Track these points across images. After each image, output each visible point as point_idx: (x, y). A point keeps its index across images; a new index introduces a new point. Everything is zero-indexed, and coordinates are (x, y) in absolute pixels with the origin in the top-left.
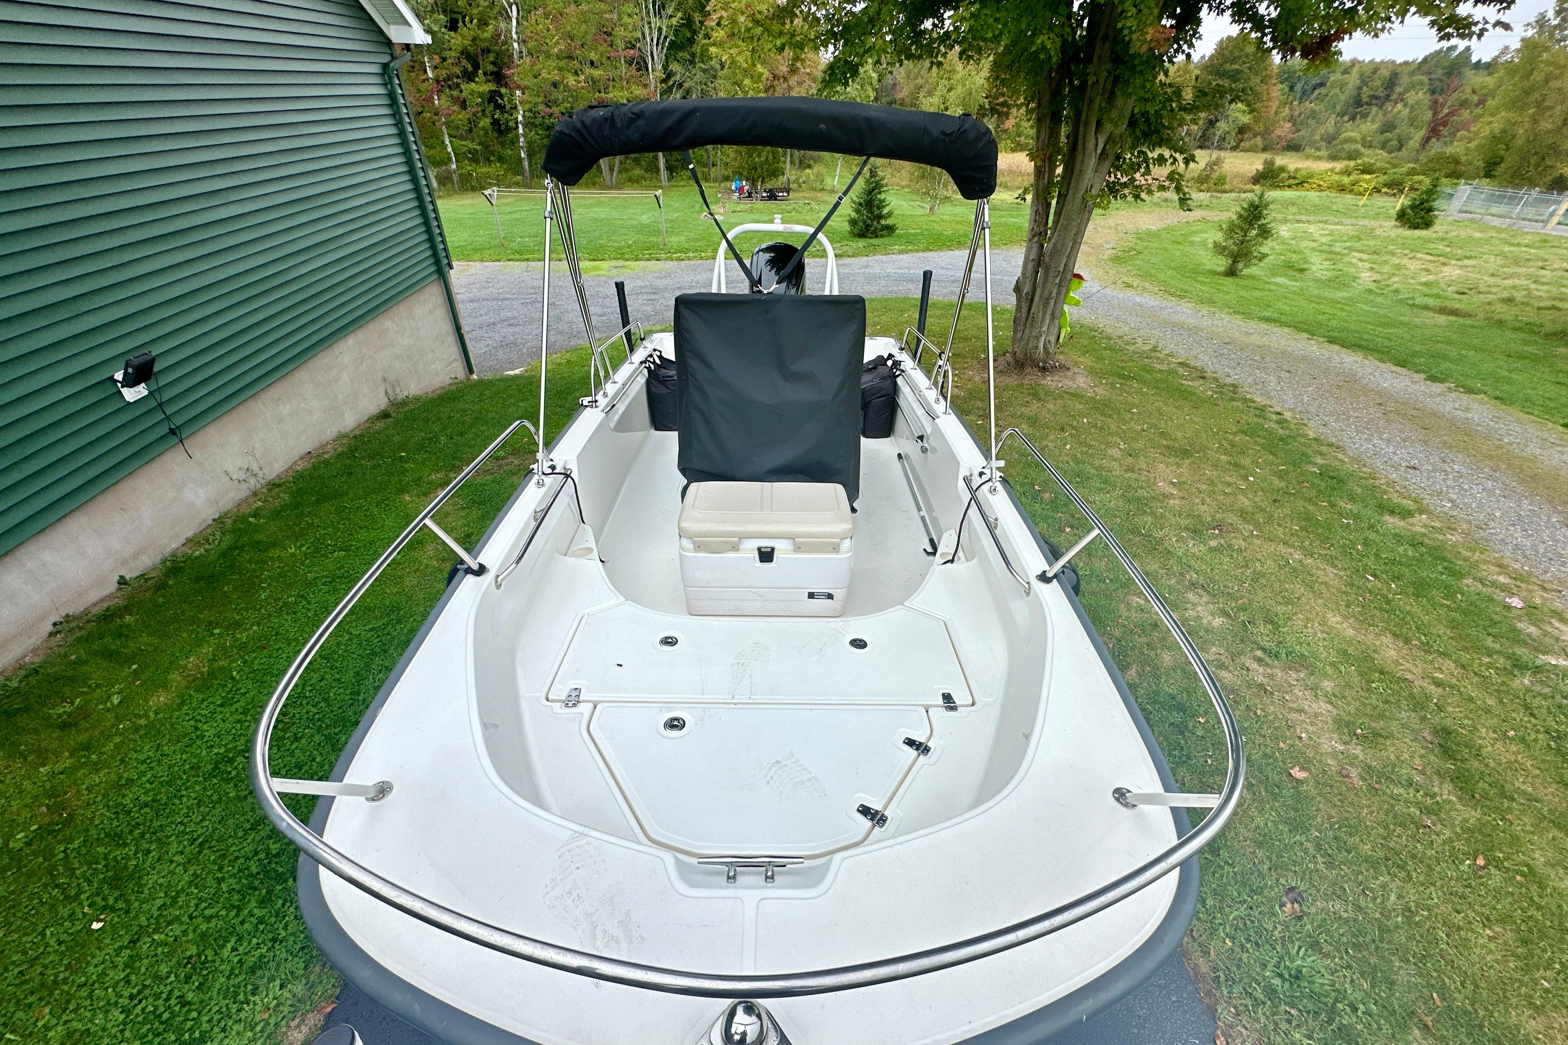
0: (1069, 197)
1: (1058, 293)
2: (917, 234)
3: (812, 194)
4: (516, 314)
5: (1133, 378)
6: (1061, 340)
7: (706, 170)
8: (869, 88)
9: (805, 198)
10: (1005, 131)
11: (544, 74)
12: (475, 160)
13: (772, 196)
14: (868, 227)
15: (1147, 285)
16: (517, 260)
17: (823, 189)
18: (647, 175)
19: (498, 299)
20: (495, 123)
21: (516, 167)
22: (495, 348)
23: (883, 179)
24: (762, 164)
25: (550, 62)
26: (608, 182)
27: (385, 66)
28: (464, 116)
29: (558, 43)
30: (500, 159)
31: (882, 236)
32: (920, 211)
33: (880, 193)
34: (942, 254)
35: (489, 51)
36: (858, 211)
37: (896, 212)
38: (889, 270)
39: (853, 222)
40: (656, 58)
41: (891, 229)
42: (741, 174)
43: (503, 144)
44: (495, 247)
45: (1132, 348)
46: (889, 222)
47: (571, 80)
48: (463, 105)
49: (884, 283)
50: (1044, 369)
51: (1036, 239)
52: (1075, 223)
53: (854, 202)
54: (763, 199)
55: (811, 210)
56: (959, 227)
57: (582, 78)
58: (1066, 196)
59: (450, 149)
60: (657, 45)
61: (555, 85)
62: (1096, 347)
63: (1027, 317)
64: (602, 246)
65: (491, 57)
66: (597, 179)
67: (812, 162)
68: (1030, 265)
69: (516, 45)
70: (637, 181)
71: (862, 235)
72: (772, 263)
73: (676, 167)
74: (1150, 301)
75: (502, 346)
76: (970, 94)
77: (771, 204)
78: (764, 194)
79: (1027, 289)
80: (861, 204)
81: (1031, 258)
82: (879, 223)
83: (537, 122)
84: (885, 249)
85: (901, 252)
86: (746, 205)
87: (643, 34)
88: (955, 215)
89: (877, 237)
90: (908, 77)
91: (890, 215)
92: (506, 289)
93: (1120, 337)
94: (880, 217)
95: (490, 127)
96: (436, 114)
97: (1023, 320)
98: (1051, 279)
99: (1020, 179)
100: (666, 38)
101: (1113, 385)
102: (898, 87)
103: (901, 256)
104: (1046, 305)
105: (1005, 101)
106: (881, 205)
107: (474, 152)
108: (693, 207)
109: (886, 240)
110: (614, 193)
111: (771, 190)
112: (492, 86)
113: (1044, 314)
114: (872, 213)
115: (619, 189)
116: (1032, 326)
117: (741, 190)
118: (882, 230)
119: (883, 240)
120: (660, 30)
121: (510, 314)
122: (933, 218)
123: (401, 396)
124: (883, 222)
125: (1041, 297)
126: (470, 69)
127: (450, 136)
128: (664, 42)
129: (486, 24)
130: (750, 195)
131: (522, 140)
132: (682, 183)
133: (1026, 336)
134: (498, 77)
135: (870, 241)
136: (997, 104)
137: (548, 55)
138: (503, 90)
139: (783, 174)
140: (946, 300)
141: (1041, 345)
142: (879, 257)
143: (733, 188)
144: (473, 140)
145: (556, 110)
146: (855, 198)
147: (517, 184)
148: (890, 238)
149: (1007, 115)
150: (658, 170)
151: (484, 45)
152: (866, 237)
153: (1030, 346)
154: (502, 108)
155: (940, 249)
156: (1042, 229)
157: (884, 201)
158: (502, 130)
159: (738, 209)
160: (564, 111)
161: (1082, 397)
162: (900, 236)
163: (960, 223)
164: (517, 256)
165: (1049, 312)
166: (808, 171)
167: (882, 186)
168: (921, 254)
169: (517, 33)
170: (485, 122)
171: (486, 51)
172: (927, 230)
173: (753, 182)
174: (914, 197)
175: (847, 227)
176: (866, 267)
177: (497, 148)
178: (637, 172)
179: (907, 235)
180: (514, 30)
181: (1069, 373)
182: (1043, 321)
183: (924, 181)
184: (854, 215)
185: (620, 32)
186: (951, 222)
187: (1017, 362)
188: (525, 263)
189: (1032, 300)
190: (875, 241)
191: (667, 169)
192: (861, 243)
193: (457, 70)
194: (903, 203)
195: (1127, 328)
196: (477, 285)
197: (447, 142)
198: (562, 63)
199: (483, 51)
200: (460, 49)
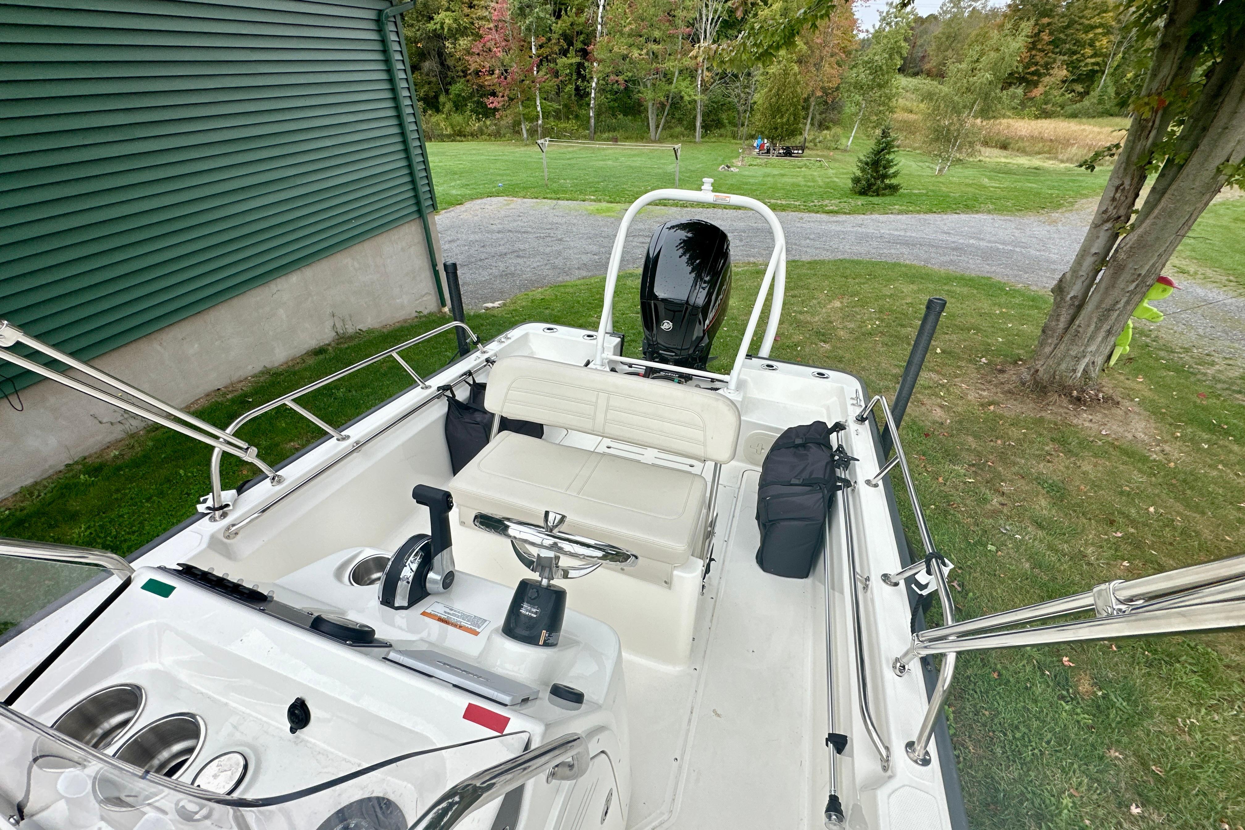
0: (1189, 169)
1: (1127, 303)
2: (921, 195)
3: (826, 153)
4: (527, 246)
5: (1227, 433)
6: (1112, 362)
7: (736, 129)
8: (897, 57)
9: (818, 156)
10: (1032, 99)
11: (616, 49)
12: (558, 117)
13: (788, 153)
14: (870, 186)
15: (1209, 272)
16: (551, 199)
17: (836, 148)
18: (685, 132)
19: (519, 232)
20: (577, 89)
21: (584, 123)
22: (496, 277)
23: (893, 141)
24: (783, 124)
25: (622, 40)
26: (653, 138)
27: (380, 12)
28: (555, 82)
29: (630, 23)
30: (577, 117)
31: (884, 195)
32: (928, 172)
33: (889, 153)
34: (945, 217)
35: (581, 33)
36: (863, 170)
37: (903, 172)
38: (884, 231)
39: (856, 180)
40: (708, 34)
41: (894, 189)
42: (762, 133)
43: (580, 106)
44: (542, 186)
45: (1210, 371)
46: (894, 181)
47: (635, 53)
48: (556, 74)
49: (875, 244)
50: (1078, 400)
51: (1108, 225)
52: (1188, 208)
53: (860, 161)
54: (779, 155)
55: (821, 167)
56: (970, 189)
57: (645, 51)
58: (1181, 167)
59: (539, 109)
60: (711, 24)
61: (624, 57)
62: (1152, 362)
63: (1066, 329)
64: (624, 190)
65: (582, 38)
66: (646, 135)
67: (831, 125)
68: (1089, 261)
69: (599, 27)
70: (677, 137)
71: (864, 191)
72: (688, 246)
73: (712, 126)
74: (1215, 294)
75: (501, 276)
76: (1003, 59)
77: (787, 160)
78: (781, 151)
79: (1075, 291)
80: (867, 164)
81: (1094, 250)
82: (882, 182)
83: (608, 89)
84: (884, 208)
85: (900, 212)
86: (763, 159)
87: (701, 15)
88: (966, 178)
89: (878, 195)
90: (939, 49)
91: (895, 175)
92: (531, 223)
93: (1187, 350)
94: (885, 176)
95: (573, 92)
96: (533, 82)
97: (1060, 331)
98: (1121, 283)
99: (1041, 145)
100: (719, 18)
101: (1194, 441)
102: (926, 60)
103: (900, 217)
104: (1104, 318)
105: (1037, 70)
106: (889, 164)
107: (558, 112)
108: (716, 159)
109: (887, 199)
110: (656, 146)
111: (788, 147)
112: (578, 60)
113: (1097, 329)
114: (877, 172)
115: (661, 143)
116: (1073, 342)
117: (761, 147)
118: (885, 189)
119: (884, 199)
120: (716, 11)
121: (522, 247)
122: (941, 179)
123: (351, 330)
124: (887, 181)
125: (1098, 307)
126: (566, 47)
127: (541, 98)
128: (717, 22)
129: (583, 12)
130: (768, 151)
131: (592, 102)
132: (713, 140)
133: (1059, 353)
134: (585, 53)
135: (871, 199)
136: (1029, 73)
137: (622, 34)
138: (586, 64)
139: (801, 134)
140: (942, 271)
141: (1081, 368)
142: (875, 216)
143: (755, 145)
144: (559, 102)
145: (620, 78)
146: (862, 158)
147: (585, 137)
148: (892, 198)
149: (1036, 84)
150: (695, 130)
151: (577, 29)
152: (867, 195)
153: (1063, 366)
154: (584, 78)
155: (944, 212)
156: (1122, 212)
157: (892, 161)
158: (581, 94)
159: (755, 163)
160: (627, 79)
161: (1145, 459)
162: (902, 196)
163: (969, 185)
164: (553, 196)
165: (1106, 327)
166: (825, 132)
167: (893, 147)
168: (922, 216)
169: (602, 17)
170: (570, 88)
171: (579, 33)
172: (933, 191)
173: (772, 139)
174: (925, 158)
175: (850, 184)
176: (860, 226)
177: (576, 108)
178: (679, 129)
179: (910, 195)
180: (600, 15)
181: (1119, 412)
182: (1092, 338)
183: (934, 144)
184: (859, 173)
185: (680, 13)
186: (960, 184)
187: (1036, 383)
188: (555, 202)
189: (1080, 307)
190: (875, 200)
191: (703, 127)
192: (861, 201)
193: (556, 49)
194: (913, 163)
195: (1193, 335)
196: (510, 219)
197: (538, 103)
198: (631, 41)
199: (577, 33)
200: (561, 32)
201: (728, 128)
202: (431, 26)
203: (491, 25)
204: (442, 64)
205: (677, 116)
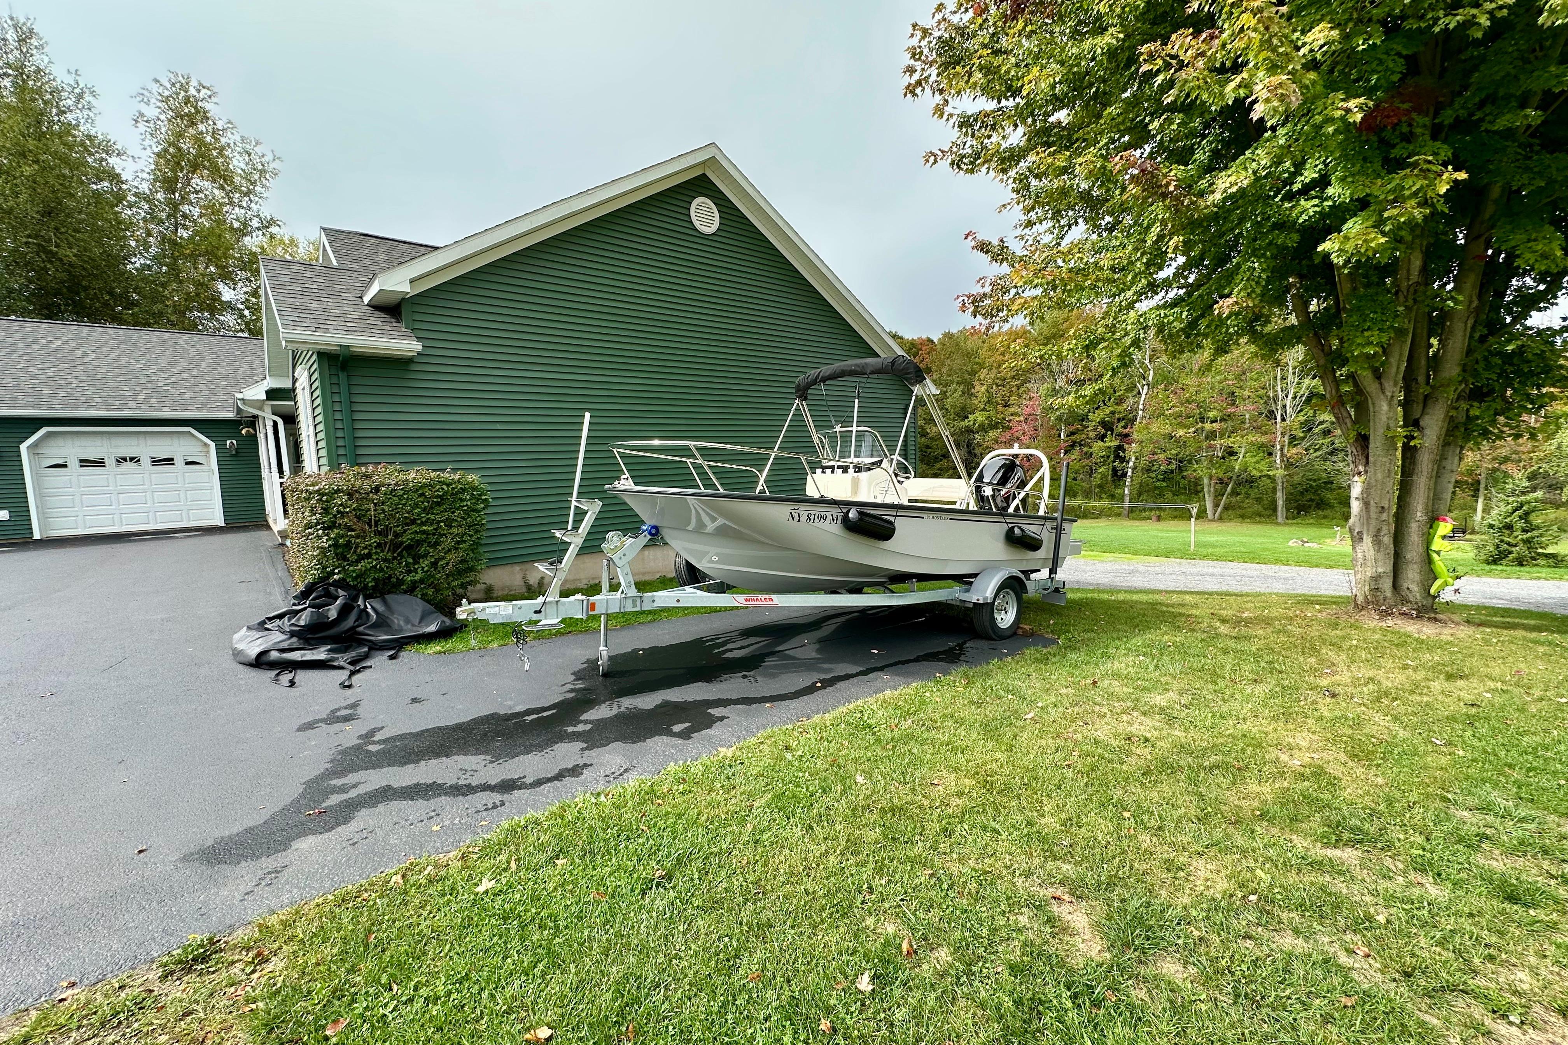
18: (1264, 513)
21: (1120, 501)
26: (1210, 517)
30: (1109, 495)
35: (1121, 420)
40: (1288, 410)
50: (1386, 614)
61: (1167, 437)
65: (1121, 423)
66: (1201, 514)
69: (1141, 412)
70: (1250, 517)
87: (1276, 393)
95: (1109, 473)
110: (1214, 525)
112: (1116, 443)
115: (1222, 522)
126: (1103, 433)
127: (1068, 478)
131: (1129, 481)
134: (1124, 437)
145: (1161, 456)
147: (1119, 515)
150: (1276, 509)
151: (1117, 416)
169: (1144, 405)
170: (1105, 469)
177: (1110, 488)
180: (1142, 403)
187: (1357, 605)
193: (1092, 435)
199: (1117, 419)
201: (1338, 509)
202: (965, 423)
203: (1021, 418)
204: (969, 452)
205: (1253, 495)
